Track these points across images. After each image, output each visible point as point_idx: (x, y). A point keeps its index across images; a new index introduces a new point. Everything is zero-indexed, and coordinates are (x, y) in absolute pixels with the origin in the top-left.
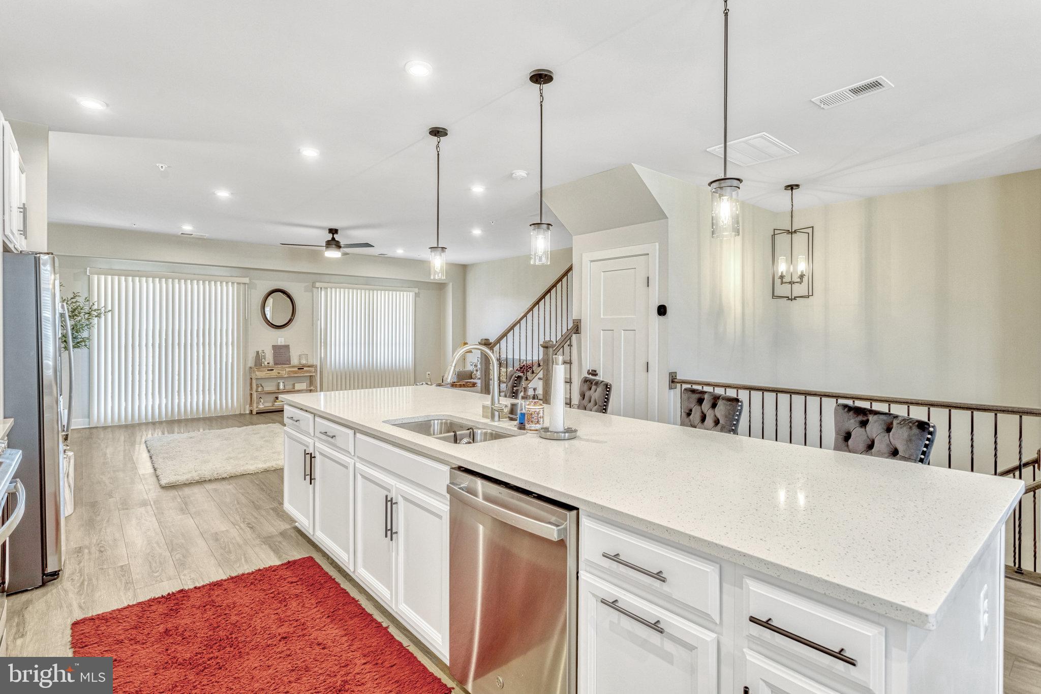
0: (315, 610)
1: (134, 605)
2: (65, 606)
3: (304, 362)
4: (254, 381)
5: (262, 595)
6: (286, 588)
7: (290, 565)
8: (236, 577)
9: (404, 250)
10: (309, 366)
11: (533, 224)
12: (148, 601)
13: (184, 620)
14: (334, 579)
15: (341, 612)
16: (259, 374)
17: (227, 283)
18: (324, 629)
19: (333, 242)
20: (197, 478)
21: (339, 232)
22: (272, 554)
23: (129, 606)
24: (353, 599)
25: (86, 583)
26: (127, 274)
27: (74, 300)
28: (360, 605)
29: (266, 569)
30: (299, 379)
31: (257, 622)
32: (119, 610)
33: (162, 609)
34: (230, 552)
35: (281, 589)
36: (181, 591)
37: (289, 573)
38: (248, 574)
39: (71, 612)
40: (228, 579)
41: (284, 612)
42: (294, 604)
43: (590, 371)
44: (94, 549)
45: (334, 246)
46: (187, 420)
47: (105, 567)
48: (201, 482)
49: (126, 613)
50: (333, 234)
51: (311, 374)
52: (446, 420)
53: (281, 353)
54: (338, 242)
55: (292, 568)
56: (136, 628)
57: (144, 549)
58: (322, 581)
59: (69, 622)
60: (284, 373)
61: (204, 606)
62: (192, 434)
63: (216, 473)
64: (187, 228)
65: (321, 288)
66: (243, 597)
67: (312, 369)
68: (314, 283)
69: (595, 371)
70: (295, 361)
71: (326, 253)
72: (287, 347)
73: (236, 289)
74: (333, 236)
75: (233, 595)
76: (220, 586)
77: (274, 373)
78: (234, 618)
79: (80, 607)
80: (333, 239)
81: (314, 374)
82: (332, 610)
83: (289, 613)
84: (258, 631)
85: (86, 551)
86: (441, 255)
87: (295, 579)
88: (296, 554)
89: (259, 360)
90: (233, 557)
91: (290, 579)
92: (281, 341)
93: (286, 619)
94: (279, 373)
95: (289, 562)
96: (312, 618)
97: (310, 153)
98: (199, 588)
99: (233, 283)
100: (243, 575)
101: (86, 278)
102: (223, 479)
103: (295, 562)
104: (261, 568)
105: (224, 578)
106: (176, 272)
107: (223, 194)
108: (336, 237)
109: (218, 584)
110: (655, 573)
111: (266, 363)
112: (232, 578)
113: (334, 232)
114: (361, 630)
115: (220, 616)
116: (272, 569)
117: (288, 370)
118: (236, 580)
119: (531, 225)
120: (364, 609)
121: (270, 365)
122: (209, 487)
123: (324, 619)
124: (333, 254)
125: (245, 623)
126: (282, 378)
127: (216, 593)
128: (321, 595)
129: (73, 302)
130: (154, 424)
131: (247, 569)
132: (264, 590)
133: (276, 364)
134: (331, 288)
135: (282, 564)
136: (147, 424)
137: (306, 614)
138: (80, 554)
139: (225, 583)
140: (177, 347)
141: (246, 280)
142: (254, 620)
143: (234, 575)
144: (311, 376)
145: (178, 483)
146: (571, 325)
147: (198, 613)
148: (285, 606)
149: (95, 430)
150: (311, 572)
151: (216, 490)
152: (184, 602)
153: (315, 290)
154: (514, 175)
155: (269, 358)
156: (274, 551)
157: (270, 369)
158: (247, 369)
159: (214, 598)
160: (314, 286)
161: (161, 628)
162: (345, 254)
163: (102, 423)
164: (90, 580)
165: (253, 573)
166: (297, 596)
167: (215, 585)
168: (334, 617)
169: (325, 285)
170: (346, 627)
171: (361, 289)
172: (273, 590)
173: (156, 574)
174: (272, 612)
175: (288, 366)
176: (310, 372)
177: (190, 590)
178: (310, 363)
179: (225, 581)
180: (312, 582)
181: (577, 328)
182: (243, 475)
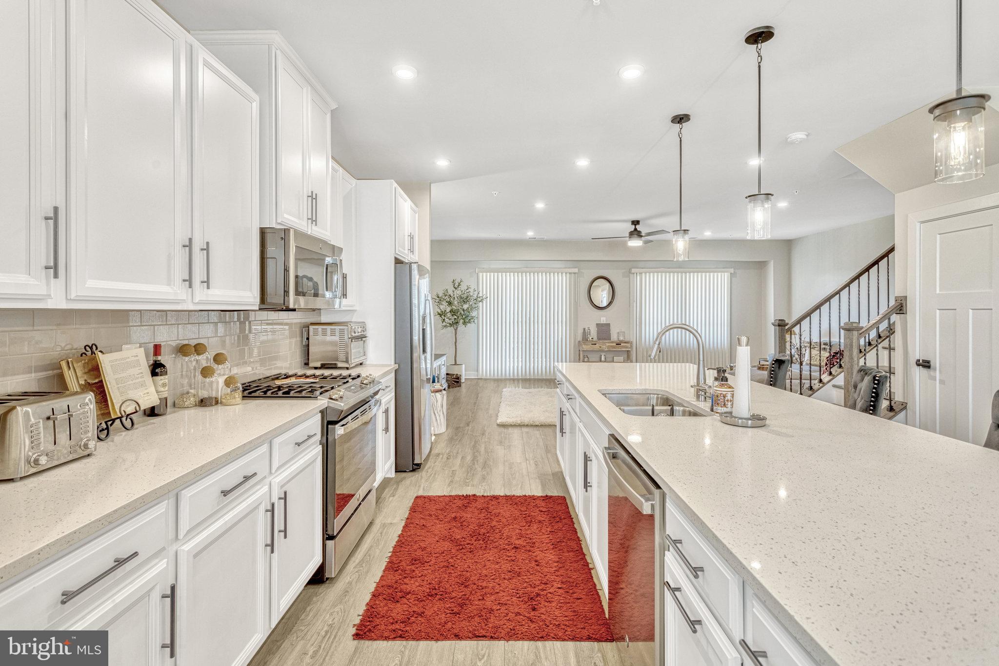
0: (547, 536)
1: (447, 496)
2: (417, 485)
3: (621, 338)
4: (581, 353)
5: (517, 513)
6: (536, 514)
7: (547, 498)
8: (509, 496)
9: (712, 232)
10: (625, 342)
11: (749, 196)
12: (455, 496)
13: (467, 515)
14: (573, 518)
15: (563, 544)
16: (585, 347)
17: (562, 273)
18: (545, 552)
19: (636, 232)
20: (519, 422)
21: (640, 223)
22: (540, 487)
23: (445, 496)
24: (578, 538)
25: (432, 475)
26: (498, 271)
27: (468, 291)
28: (580, 544)
29: (530, 497)
30: (618, 353)
31: (506, 532)
32: (439, 497)
33: (459, 503)
34: (515, 478)
35: (533, 514)
36: (474, 495)
37: (543, 504)
38: (517, 496)
39: (418, 490)
40: (504, 496)
41: (526, 530)
42: (535, 526)
43: (921, 361)
44: (445, 456)
45: (635, 236)
46: (535, 380)
47: (445, 469)
48: (521, 426)
49: (441, 499)
50: (635, 225)
51: (627, 350)
52: (664, 395)
53: (604, 330)
54: (640, 232)
55: (547, 501)
56: (441, 510)
57: (469, 462)
58: (563, 517)
59: (415, 495)
60: (604, 347)
61: (482, 510)
62: (532, 390)
63: (532, 420)
64: (530, 234)
65: (637, 273)
66: (506, 511)
67: (628, 345)
68: (630, 269)
69: (928, 362)
70: (614, 337)
71: (629, 242)
72: (608, 325)
73: (568, 277)
74: (635, 227)
75: (501, 508)
76: (497, 499)
77: (597, 347)
78: (494, 523)
79: (424, 489)
80: (636, 229)
81: (630, 349)
82: (558, 540)
83: (528, 532)
84: (503, 537)
85: (441, 456)
86: (683, 237)
87: (544, 510)
88: (554, 492)
89: (585, 334)
90: (514, 482)
91: (541, 509)
92: (603, 320)
93: (524, 535)
94: (600, 347)
95: (547, 496)
96: (541, 541)
97: (583, 163)
98: (485, 497)
99: (566, 273)
100: (514, 496)
101: (476, 275)
102: (536, 426)
103: (551, 497)
104: (527, 495)
105: (502, 494)
106: (528, 267)
107: (540, 206)
108: (638, 227)
109: (496, 498)
110: (693, 566)
111: (590, 338)
112: (506, 496)
113: (636, 223)
114: (571, 563)
115: (487, 519)
116: (533, 498)
117: (608, 344)
118: (508, 498)
119: (746, 198)
120: (581, 548)
121: (594, 340)
122: (525, 430)
123: (549, 545)
124: (636, 243)
125: (498, 528)
126: (603, 351)
127: (493, 503)
128: (556, 527)
129: (467, 292)
130: (514, 381)
131: (518, 492)
132: (521, 511)
133: (599, 339)
134: (646, 273)
135: (542, 496)
136: (510, 380)
137: (539, 537)
138: (437, 458)
139: (501, 498)
140: (520, 323)
141: (576, 270)
142: (505, 529)
143: (508, 494)
144: (628, 351)
145: (507, 424)
146: (892, 303)
147: (476, 512)
148: (529, 526)
149: (480, 381)
150: (558, 508)
151: (527, 433)
152: (472, 503)
153: (631, 276)
154: (789, 140)
155: (594, 334)
156: (542, 485)
157: (593, 343)
158: (577, 342)
159: (490, 506)
160: (630, 272)
161: (453, 515)
162: (646, 242)
163: (484, 377)
164: (435, 474)
165: (520, 497)
166: (540, 522)
167: (494, 498)
168: (556, 546)
169: (641, 270)
170: (561, 556)
171: (674, 273)
172: (527, 513)
173: (468, 481)
174: (518, 527)
175: (609, 341)
176: (627, 347)
177: (480, 497)
178: (627, 340)
179: (501, 497)
180: (555, 515)
181: (900, 308)
182: (550, 425)
